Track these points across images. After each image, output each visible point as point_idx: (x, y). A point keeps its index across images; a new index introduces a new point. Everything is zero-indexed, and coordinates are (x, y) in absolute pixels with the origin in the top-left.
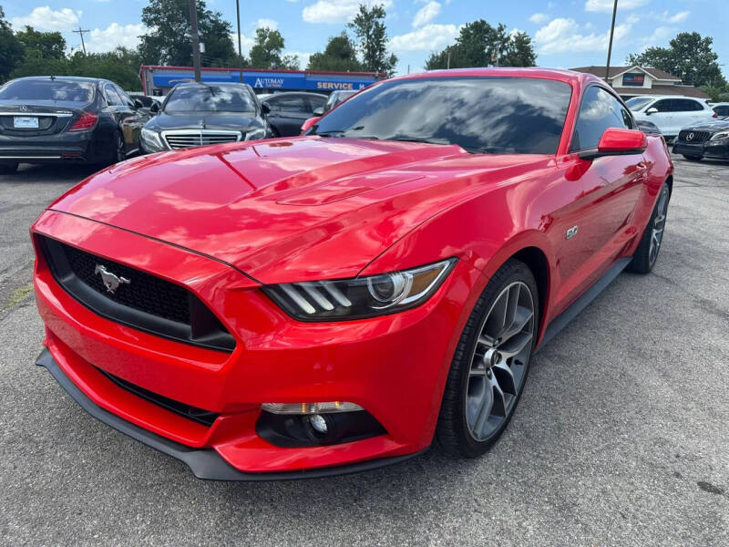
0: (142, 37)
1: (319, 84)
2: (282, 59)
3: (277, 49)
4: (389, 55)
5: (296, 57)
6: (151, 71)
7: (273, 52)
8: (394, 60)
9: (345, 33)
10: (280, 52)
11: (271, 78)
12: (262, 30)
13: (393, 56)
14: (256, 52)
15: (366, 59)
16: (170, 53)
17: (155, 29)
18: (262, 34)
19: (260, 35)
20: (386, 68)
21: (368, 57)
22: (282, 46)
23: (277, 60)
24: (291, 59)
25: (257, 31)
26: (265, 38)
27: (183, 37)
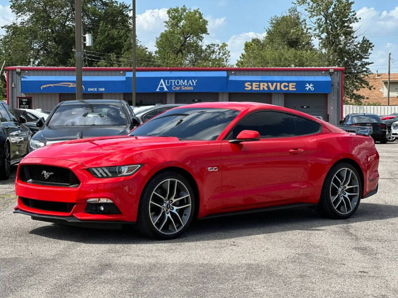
0: (8, 27)
1: (246, 84)
2: (204, 48)
3: (197, 35)
4: (360, 40)
5: (224, 45)
6: (19, 74)
7: (191, 40)
8: (366, 46)
9: (295, 10)
10: (201, 39)
11: (180, 78)
12: (176, 10)
13: (365, 41)
14: (165, 41)
15: (325, 46)
16: (44, 48)
17: (26, 17)
18: (175, 16)
19: (174, 18)
20: (355, 58)
21: (327, 43)
22: (204, 31)
23: (197, 49)
24: (216, 48)
25: (169, 12)
26: (179, 21)
27: (64, 26)
